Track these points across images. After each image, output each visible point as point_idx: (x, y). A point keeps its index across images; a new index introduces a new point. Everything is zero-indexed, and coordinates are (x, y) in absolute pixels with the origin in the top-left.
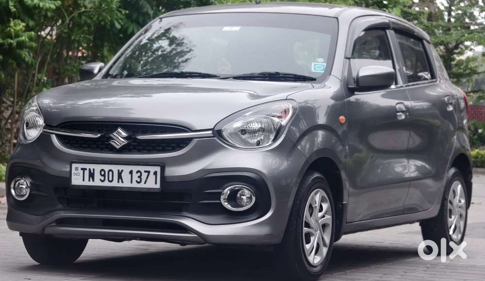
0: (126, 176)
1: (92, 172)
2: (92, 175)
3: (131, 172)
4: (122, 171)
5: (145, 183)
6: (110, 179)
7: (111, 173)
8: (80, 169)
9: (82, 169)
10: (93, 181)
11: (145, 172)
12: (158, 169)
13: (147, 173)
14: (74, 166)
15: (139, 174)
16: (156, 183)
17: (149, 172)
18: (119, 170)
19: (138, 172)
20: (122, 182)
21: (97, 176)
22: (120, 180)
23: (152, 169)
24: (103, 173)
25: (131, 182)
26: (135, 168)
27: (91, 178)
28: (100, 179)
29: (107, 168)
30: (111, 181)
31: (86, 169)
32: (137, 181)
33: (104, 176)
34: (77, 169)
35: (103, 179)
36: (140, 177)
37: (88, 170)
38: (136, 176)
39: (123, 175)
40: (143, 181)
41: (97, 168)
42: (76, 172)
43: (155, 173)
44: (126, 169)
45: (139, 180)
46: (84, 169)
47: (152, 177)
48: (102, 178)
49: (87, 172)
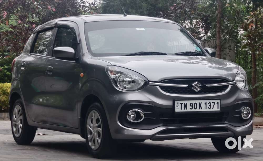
0: (203, 106)
1: (186, 104)
2: (186, 106)
3: (206, 104)
4: (201, 103)
5: (213, 108)
6: (195, 108)
7: (195, 104)
8: (179, 104)
9: (180, 103)
10: (187, 109)
11: (213, 103)
12: (219, 101)
14: (176, 102)
15: (210, 104)
16: (218, 108)
17: (214, 103)
18: (199, 103)
20: (201, 109)
21: (189, 107)
22: (200, 108)
23: (216, 101)
24: (191, 105)
25: (206, 108)
26: (208, 102)
27: (185, 108)
28: (190, 108)
29: (193, 102)
30: (196, 109)
31: (183, 103)
33: (192, 106)
34: (178, 103)
35: (191, 108)
36: (210, 106)
38: (208, 106)
39: (202, 105)
40: (212, 107)
41: (188, 102)
42: (177, 105)
43: (218, 103)
44: (203, 102)
45: (210, 107)
46: (181, 104)
47: (216, 105)
49: (183, 105)
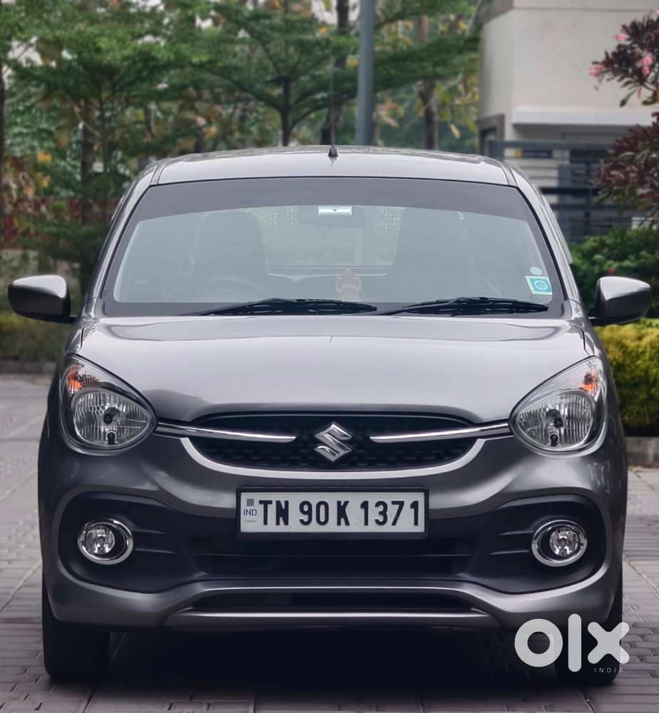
0: (354, 512)
1: (283, 507)
2: (283, 513)
3: (365, 505)
4: (346, 503)
5: (394, 523)
6: (322, 519)
7: (322, 508)
8: (256, 502)
9: (261, 502)
10: (286, 523)
11: (394, 503)
12: (419, 497)
13: (397, 506)
14: (245, 497)
15: (381, 508)
16: (416, 523)
17: (401, 504)
18: (339, 502)
19: (378, 504)
20: (347, 523)
21: (295, 515)
22: (343, 521)
23: (408, 498)
24: (306, 508)
25: (366, 523)
26: (372, 498)
27: (281, 519)
28: (302, 521)
29: (314, 498)
30: (323, 523)
31: (270, 502)
32: (377, 521)
33: (309, 513)
34: (250, 502)
35: (306, 520)
36: (384, 513)
37: (274, 503)
38: (374, 513)
39: (347, 510)
40: (390, 520)
41: (294, 499)
42: (249, 508)
43: (415, 505)
44: (355, 500)
45: (381, 519)
46: (266, 504)
47: (408, 512)
48: (305, 518)
49: (272, 510)
